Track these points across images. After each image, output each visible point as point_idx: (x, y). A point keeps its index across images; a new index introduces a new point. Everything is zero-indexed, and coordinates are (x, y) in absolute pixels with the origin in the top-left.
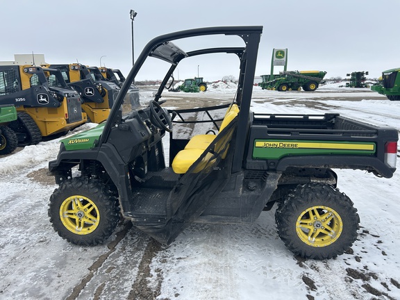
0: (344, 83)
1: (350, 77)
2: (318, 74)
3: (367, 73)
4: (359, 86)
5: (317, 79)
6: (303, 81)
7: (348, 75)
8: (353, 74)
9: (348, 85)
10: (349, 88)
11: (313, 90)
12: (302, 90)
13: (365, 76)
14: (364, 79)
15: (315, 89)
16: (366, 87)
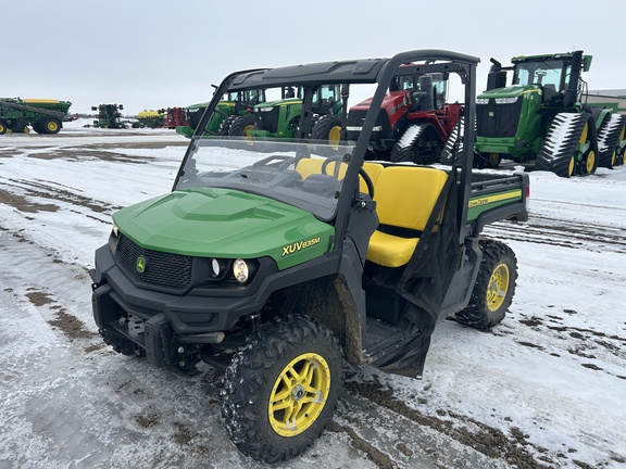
0: (91, 122)
1: (97, 112)
2: (57, 104)
3: (121, 107)
4: (114, 125)
5: (58, 113)
6: (33, 116)
7: (94, 109)
8: (101, 108)
9: (97, 125)
10: (99, 129)
11: (54, 133)
12: (33, 132)
13: (120, 111)
14: (119, 116)
15: (58, 130)
16: (124, 127)
